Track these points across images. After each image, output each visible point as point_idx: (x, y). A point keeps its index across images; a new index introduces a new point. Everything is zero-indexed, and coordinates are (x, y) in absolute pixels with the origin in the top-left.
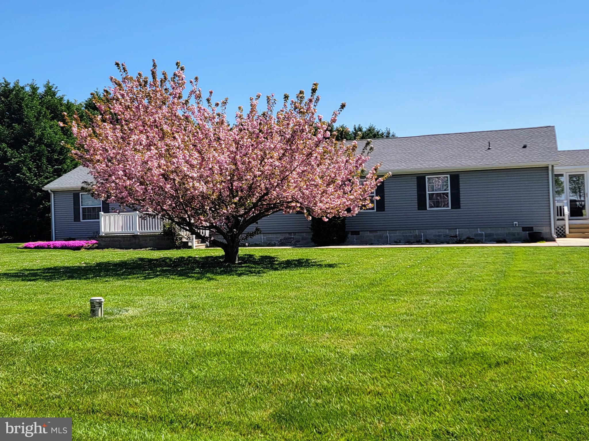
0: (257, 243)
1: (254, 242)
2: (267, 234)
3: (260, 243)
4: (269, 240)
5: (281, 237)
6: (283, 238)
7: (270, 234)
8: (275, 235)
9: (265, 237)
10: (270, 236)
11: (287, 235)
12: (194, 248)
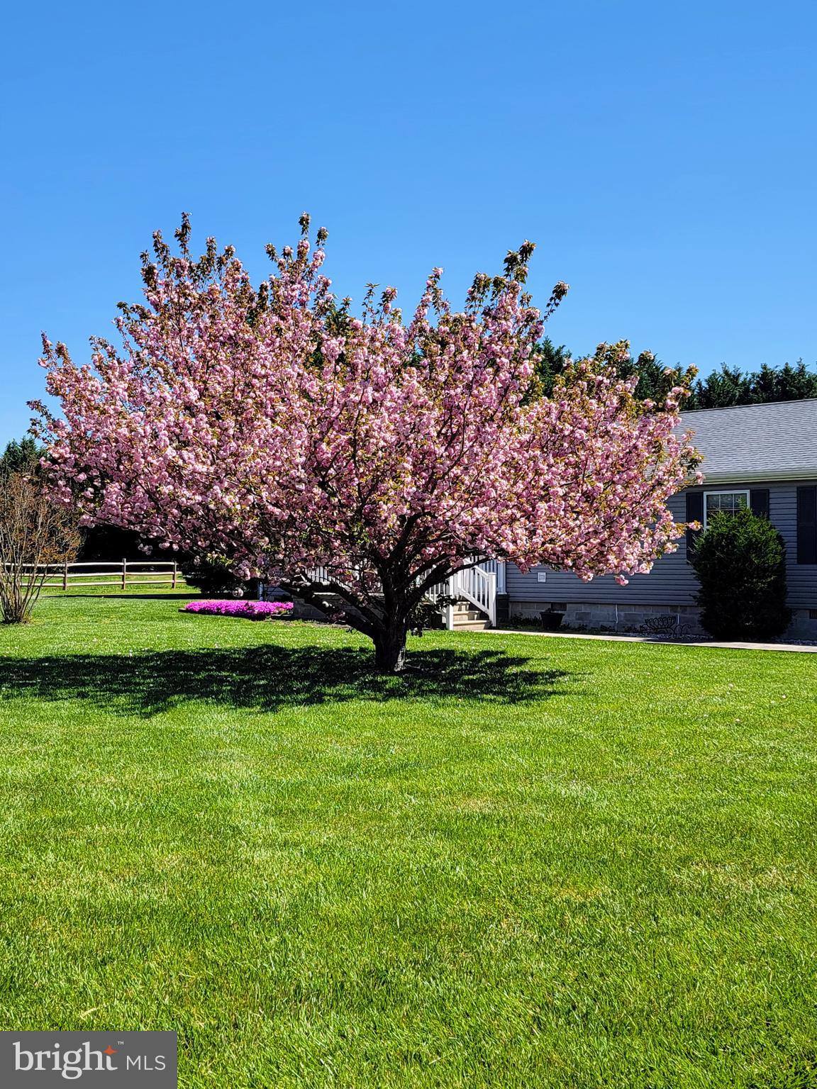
0: (605, 624)
1: (601, 623)
2: (627, 607)
3: (610, 624)
4: (628, 620)
5: (654, 614)
6: (659, 616)
7: (633, 608)
8: (642, 608)
9: (622, 613)
10: (633, 611)
11: (669, 612)
12: (451, 628)
